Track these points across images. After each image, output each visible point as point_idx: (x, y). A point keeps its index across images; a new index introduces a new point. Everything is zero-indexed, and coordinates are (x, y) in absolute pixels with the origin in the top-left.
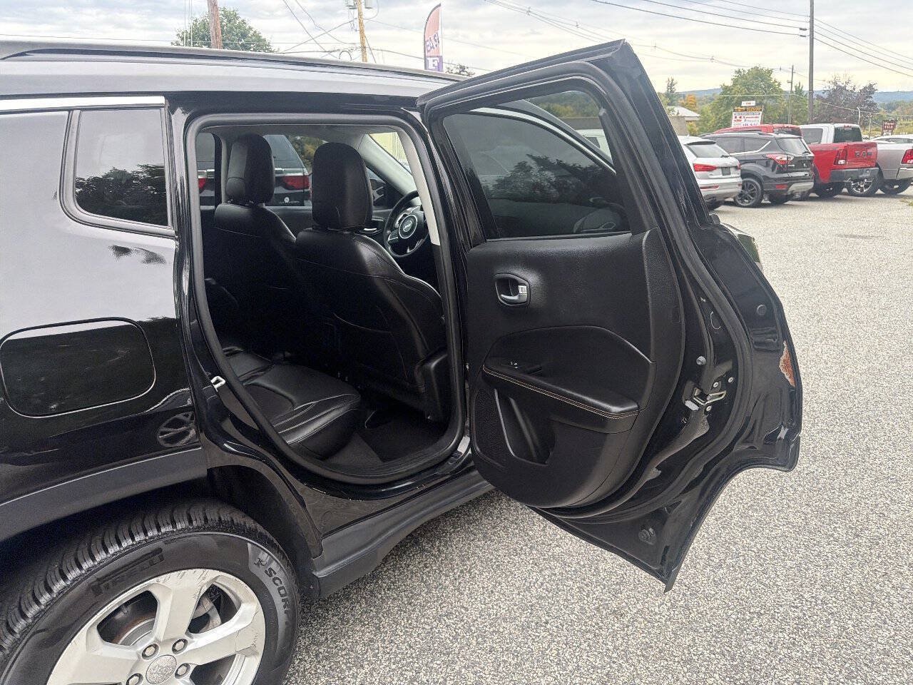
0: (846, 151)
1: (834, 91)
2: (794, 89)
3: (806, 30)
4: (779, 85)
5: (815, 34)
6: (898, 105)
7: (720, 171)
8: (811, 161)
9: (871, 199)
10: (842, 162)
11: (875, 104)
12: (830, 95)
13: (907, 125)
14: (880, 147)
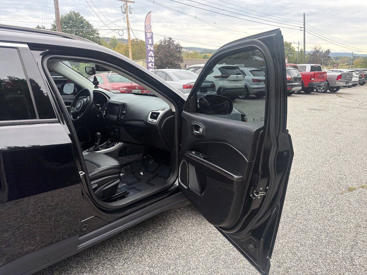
0: (314, 75)
1: (315, 52)
2: (300, 51)
3: (302, 28)
4: (294, 49)
5: (306, 30)
6: (340, 58)
7: (263, 82)
8: (300, 79)
9: (325, 94)
10: (313, 79)
11: (330, 57)
12: (313, 53)
13: (343, 65)
14: (328, 74)
